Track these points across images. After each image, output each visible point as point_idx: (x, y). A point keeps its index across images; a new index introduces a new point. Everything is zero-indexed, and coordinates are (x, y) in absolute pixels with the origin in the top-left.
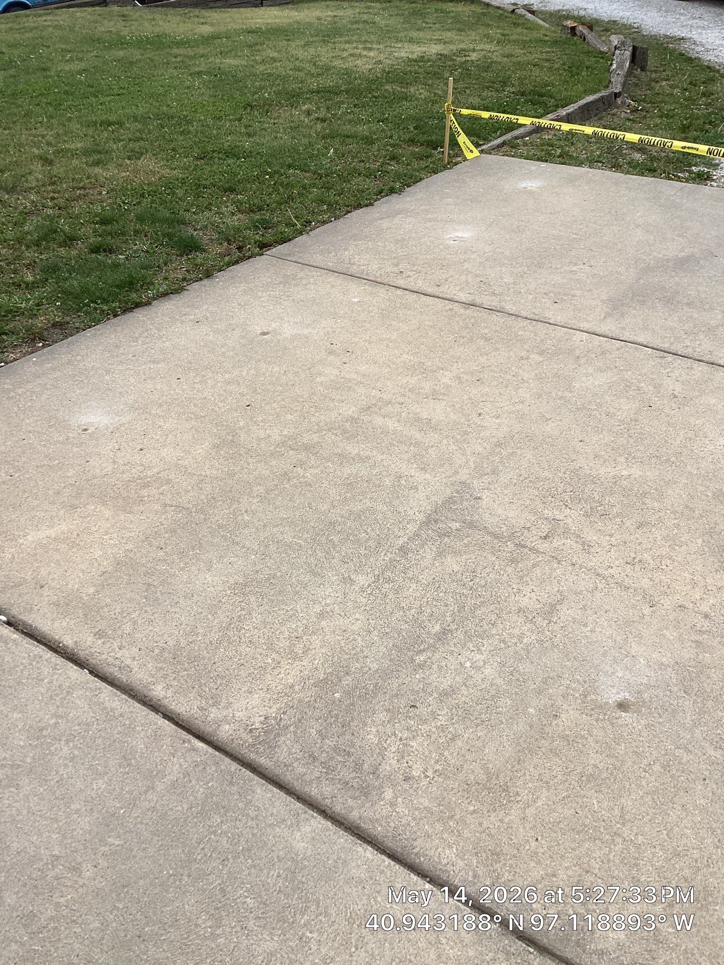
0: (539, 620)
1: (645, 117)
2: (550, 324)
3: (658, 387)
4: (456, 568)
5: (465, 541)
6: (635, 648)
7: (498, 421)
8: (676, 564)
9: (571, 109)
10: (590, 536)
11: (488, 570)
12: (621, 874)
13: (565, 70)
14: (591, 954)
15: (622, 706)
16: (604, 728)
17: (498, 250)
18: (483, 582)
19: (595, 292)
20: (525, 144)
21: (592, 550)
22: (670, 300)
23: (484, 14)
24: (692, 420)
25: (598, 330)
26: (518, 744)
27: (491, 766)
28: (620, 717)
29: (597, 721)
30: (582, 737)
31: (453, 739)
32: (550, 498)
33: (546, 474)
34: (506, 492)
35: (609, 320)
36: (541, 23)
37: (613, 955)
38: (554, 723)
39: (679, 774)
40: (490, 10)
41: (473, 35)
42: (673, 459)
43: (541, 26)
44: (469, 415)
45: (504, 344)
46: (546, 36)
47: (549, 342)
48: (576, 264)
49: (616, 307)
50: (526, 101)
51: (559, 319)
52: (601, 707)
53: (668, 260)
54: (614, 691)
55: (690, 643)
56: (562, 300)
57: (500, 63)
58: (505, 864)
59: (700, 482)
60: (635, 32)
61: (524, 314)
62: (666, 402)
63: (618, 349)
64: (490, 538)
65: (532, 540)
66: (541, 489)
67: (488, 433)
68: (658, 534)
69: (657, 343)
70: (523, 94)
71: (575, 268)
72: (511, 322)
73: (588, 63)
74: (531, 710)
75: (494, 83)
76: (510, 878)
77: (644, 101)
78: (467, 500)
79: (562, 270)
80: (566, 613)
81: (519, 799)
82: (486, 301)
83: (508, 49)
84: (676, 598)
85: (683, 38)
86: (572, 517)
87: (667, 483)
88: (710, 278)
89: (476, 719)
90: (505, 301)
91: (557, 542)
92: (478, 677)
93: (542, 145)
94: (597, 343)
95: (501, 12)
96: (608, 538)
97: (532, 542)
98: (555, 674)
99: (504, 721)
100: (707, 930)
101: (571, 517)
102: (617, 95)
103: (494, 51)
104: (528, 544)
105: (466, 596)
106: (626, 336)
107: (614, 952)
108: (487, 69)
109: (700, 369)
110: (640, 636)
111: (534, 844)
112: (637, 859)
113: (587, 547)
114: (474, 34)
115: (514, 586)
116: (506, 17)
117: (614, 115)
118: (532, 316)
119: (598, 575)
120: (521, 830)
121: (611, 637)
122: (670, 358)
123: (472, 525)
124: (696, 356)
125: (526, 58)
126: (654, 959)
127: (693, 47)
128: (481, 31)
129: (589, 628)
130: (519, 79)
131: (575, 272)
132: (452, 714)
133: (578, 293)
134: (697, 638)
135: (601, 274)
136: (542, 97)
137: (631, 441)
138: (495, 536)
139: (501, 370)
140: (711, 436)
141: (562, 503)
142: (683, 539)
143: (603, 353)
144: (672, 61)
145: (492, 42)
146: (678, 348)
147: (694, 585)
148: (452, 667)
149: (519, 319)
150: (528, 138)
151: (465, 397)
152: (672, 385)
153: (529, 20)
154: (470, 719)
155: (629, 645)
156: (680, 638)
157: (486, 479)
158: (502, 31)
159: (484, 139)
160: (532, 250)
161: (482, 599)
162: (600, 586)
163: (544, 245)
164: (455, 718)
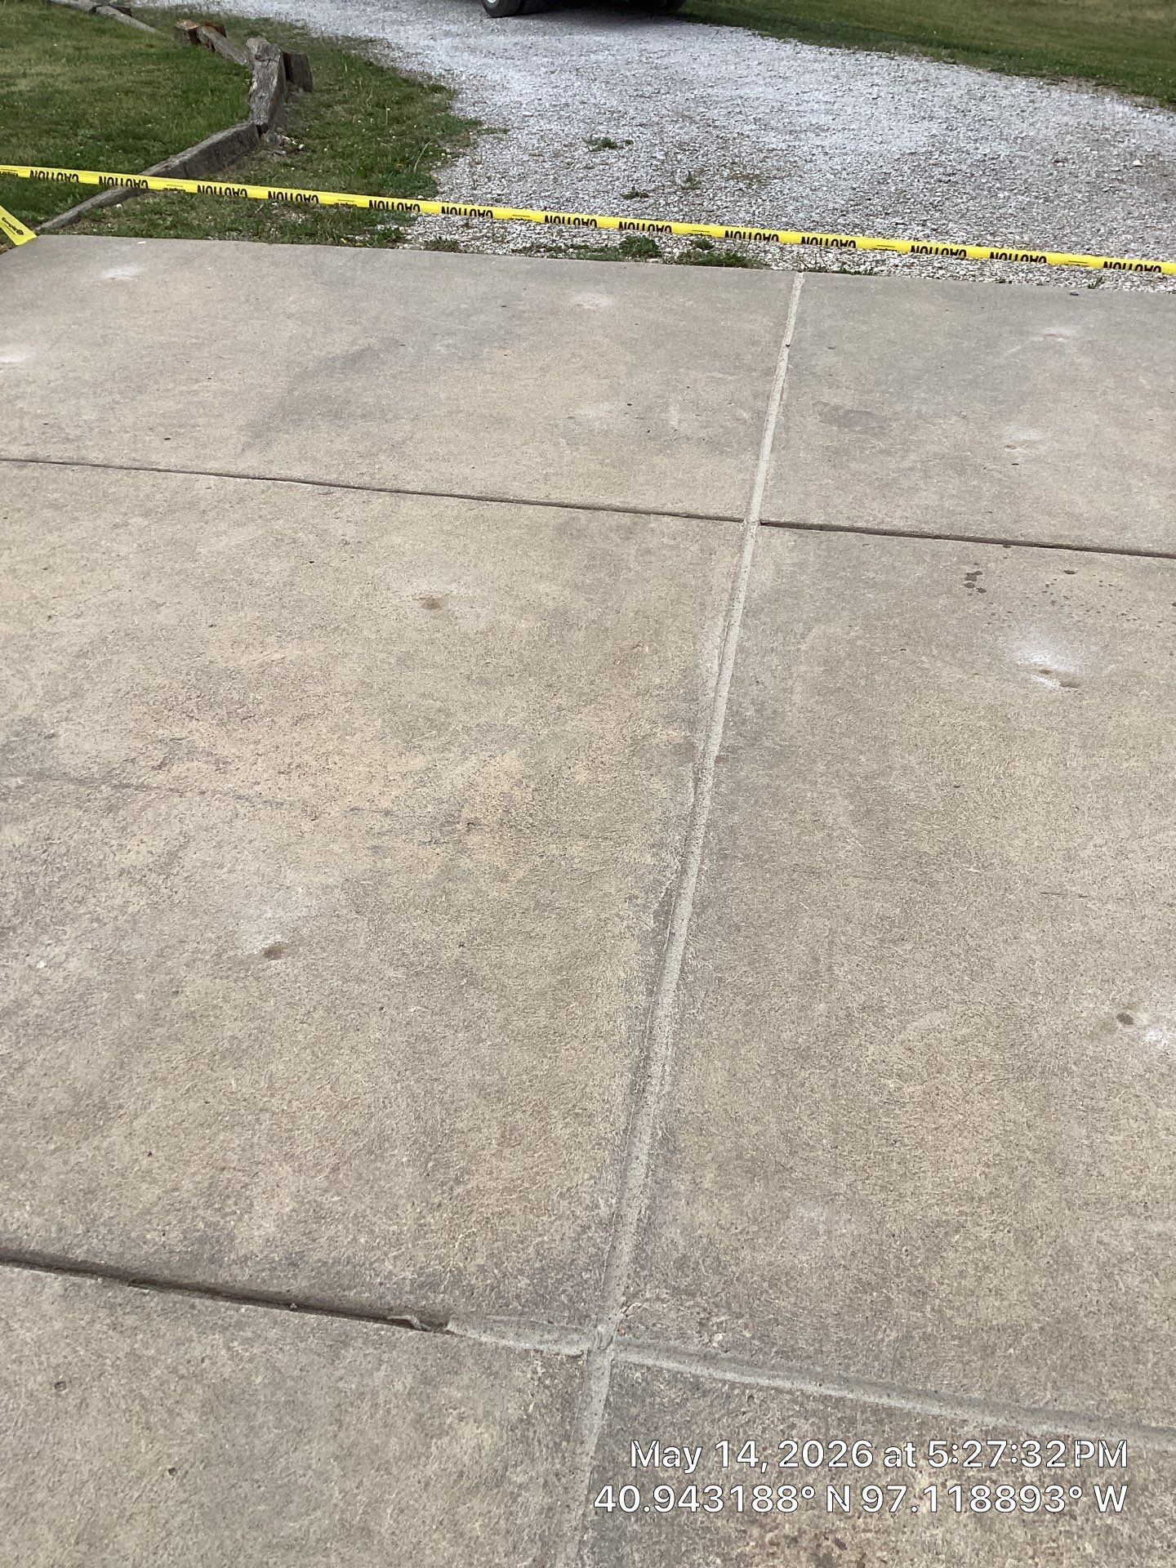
0: (152, 878)
1: (310, 160)
2: (159, 471)
3: (321, 535)
4: (18, 840)
5: (33, 800)
6: (291, 876)
7: (80, 621)
8: (348, 758)
9: (189, 154)
10: (226, 749)
11: (71, 831)
12: (269, 1156)
13: (175, 96)
14: (230, 1265)
15: (272, 953)
16: (245, 987)
17: (71, 375)
18: (63, 850)
19: (228, 416)
20: (116, 215)
21: (231, 767)
22: (337, 414)
23: (45, 18)
24: (370, 570)
25: (233, 469)
26: (121, 1043)
27: (79, 1086)
28: (269, 967)
29: (235, 982)
30: (215, 1007)
31: (20, 1069)
32: (166, 712)
33: (159, 680)
34: (96, 717)
35: (248, 454)
36: (143, 26)
37: (261, 1256)
38: (174, 1001)
39: (347, 1012)
40: (53, 10)
41: (26, 51)
42: (344, 625)
43: (142, 32)
44: (32, 621)
45: (87, 510)
46: (152, 47)
47: (158, 496)
48: (197, 381)
49: (260, 433)
50: (115, 150)
51: (174, 461)
52: (243, 964)
53: (334, 359)
54: (261, 938)
55: (366, 852)
56: (178, 434)
57: (68, 92)
58: (104, 1201)
59: (380, 647)
60: (298, 34)
61: (117, 462)
62: (333, 553)
63: (263, 492)
64: (73, 787)
65: (141, 774)
66: (151, 702)
67: (64, 642)
68: (322, 726)
69: (321, 475)
70: (108, 138)
71: (196, 387)
72: (96, 478)
73: (212, 84)
74: (139, 996)
75: (57, 123)
76: (112, 1215)
77: (309, 136)
78: (33, 742)
79: (176, 392)
80: (191, 858)
81: (122, 1112)
82: (55, 451)
83: (83, 71)
84: (346, 801)
85: (371, 41)
86: (201, 732)
87: (335, 658)
88: (394, 377)
89: (56, 1031)
90: (87, 448)
91: (177, 769)
92: (57, 977)
93: (143, 214)
94: (231, 488)
95: (73, 12)
96: (252, 746)
97: (139, 778)
98: (174, 941)
99: (99, 1021)
100: (382, 1183)
101: (198, 731)
102: (261, 130)
103: (59, 75)
104: (134, 781)
105: (36, 875)
106: (275, 471)
107: (262, 1252)
108: (45, 101)
109: (380, 501)
110: (298, 860)
111: (145, 1161)
112: (291, 1130)
113: (221, 765)
114: (27, 49)
115: (113, 842)
116: (82, 20)
117: (261, 160)
118: (129, 464)
119: (240, 798)
120: (127, 1149)
121: (257, 873)
122: (338, 492)
123: (41, 776)
124: (375, 485)
125: (111, 82)
126: (314, 1240)
127: (386, 51)
128: (37, 45)
129: (225, 870)
130: (100, 114)
131: (196, 393)
132: (18, 1037)
133: (201, 421)
134: (376, 842)
135: (236, 389)
136: (140, 139)
137: (285, 612)
138: (81, 782)
139: (83, 548)
140: (394, 586)
141: (184, 716)
142: (356, 725)
143: (241, 500)
144: (353, 73)
145: (58, 60)
146: (350, 477)
147: (371, 778)
148: (17, 975)
149: (110, 471)
150: (119, 205)
151: (25, 596)
152: (340, 529)
153: (122, 23)
154: (46, 1034)
155: (282, 875)
156: (353, 849)
157: (63, 707)
158: (75, 43)
159: (47, 213)
160: (126, 368)
161: (62, 873)
162: (242, 811)
163: (146, 360)
164: (23, 1041)
